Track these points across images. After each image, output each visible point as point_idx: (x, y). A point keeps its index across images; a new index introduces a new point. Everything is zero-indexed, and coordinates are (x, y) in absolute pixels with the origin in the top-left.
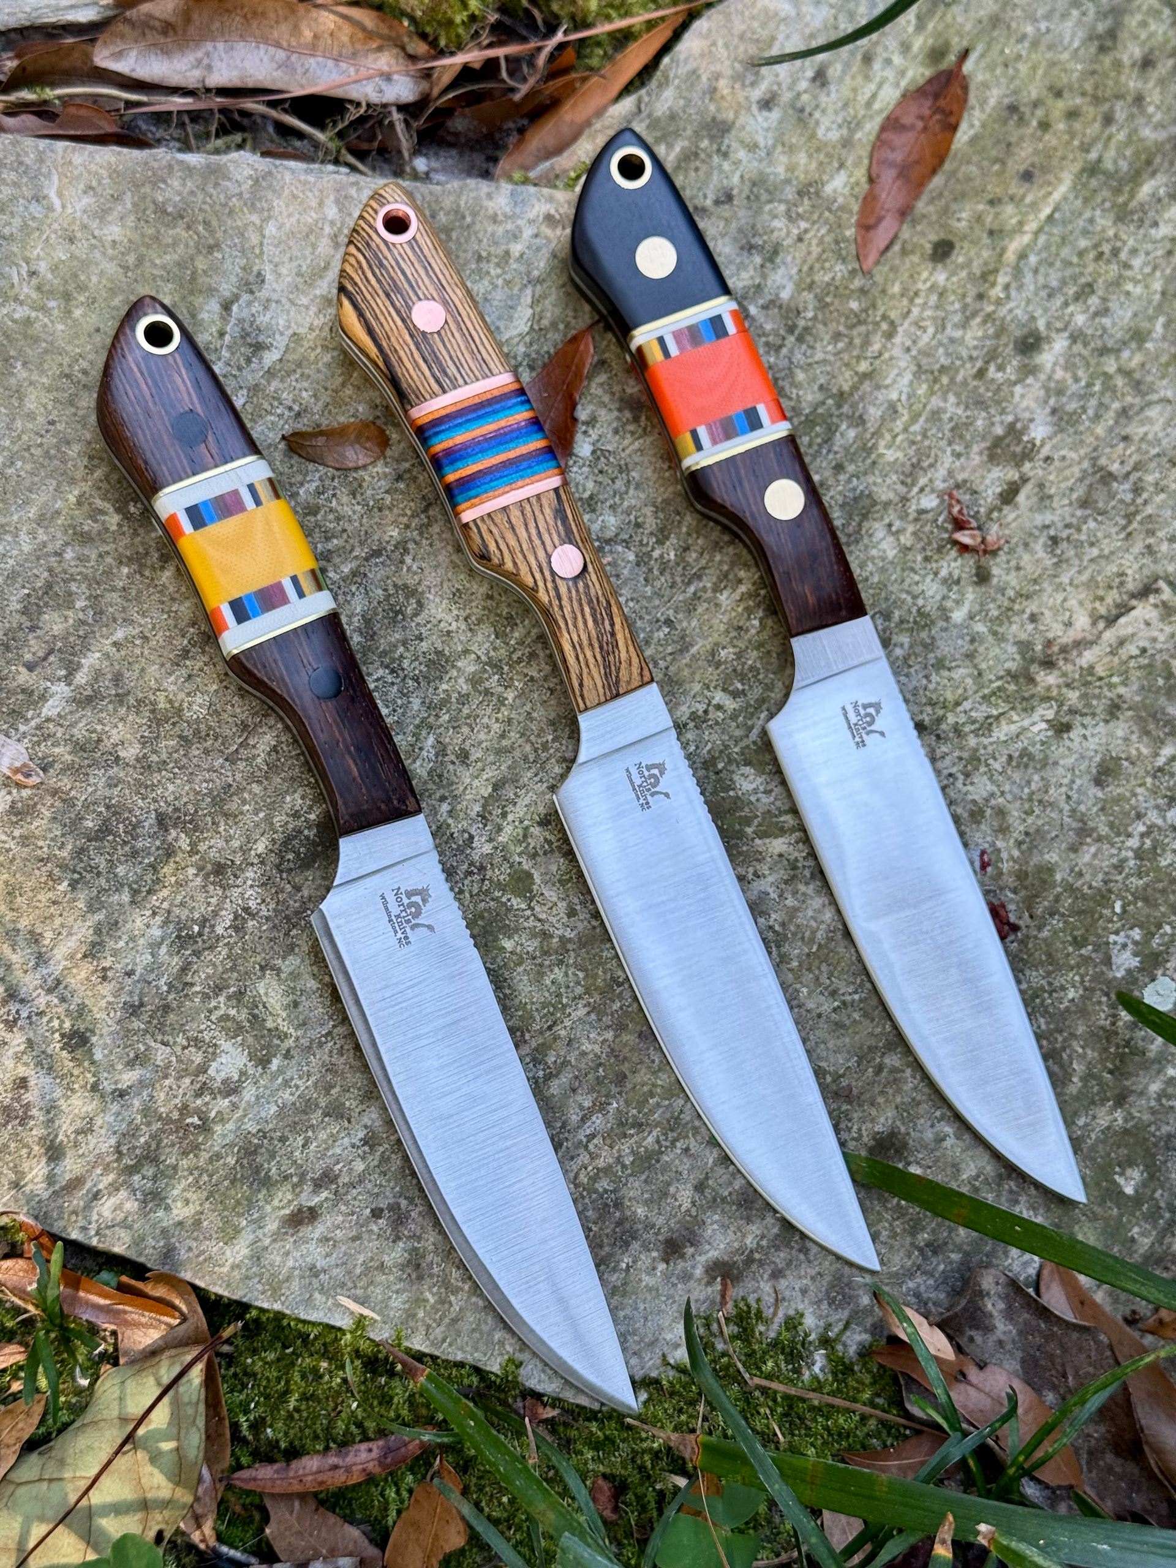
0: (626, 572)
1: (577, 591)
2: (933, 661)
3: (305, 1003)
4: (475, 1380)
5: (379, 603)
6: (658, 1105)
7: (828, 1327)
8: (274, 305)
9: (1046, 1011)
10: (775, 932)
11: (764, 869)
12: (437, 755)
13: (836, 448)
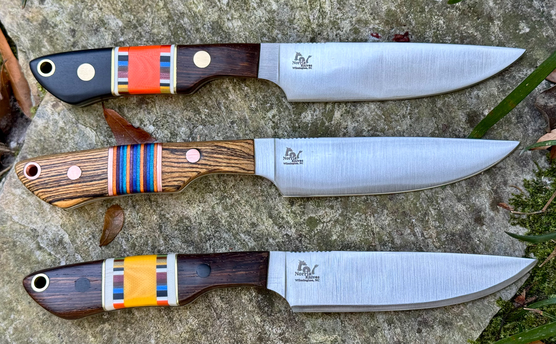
0: (206, 132)
1: (206, 156)
2: (289, 24)
3: (326, 326)
4: (499, 318)
5: (180, 234)
6: (420, 203)
7: (534, 171)
8: (46, 229)
9: (444, 35)
10: (371, 130)
11: (344, 124)
12: (249, 235)
13: (189, 28)
